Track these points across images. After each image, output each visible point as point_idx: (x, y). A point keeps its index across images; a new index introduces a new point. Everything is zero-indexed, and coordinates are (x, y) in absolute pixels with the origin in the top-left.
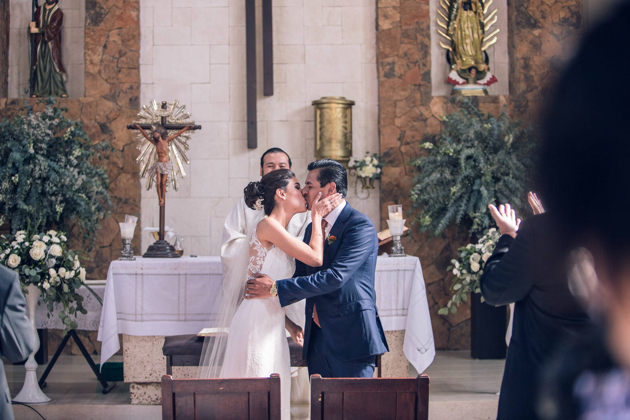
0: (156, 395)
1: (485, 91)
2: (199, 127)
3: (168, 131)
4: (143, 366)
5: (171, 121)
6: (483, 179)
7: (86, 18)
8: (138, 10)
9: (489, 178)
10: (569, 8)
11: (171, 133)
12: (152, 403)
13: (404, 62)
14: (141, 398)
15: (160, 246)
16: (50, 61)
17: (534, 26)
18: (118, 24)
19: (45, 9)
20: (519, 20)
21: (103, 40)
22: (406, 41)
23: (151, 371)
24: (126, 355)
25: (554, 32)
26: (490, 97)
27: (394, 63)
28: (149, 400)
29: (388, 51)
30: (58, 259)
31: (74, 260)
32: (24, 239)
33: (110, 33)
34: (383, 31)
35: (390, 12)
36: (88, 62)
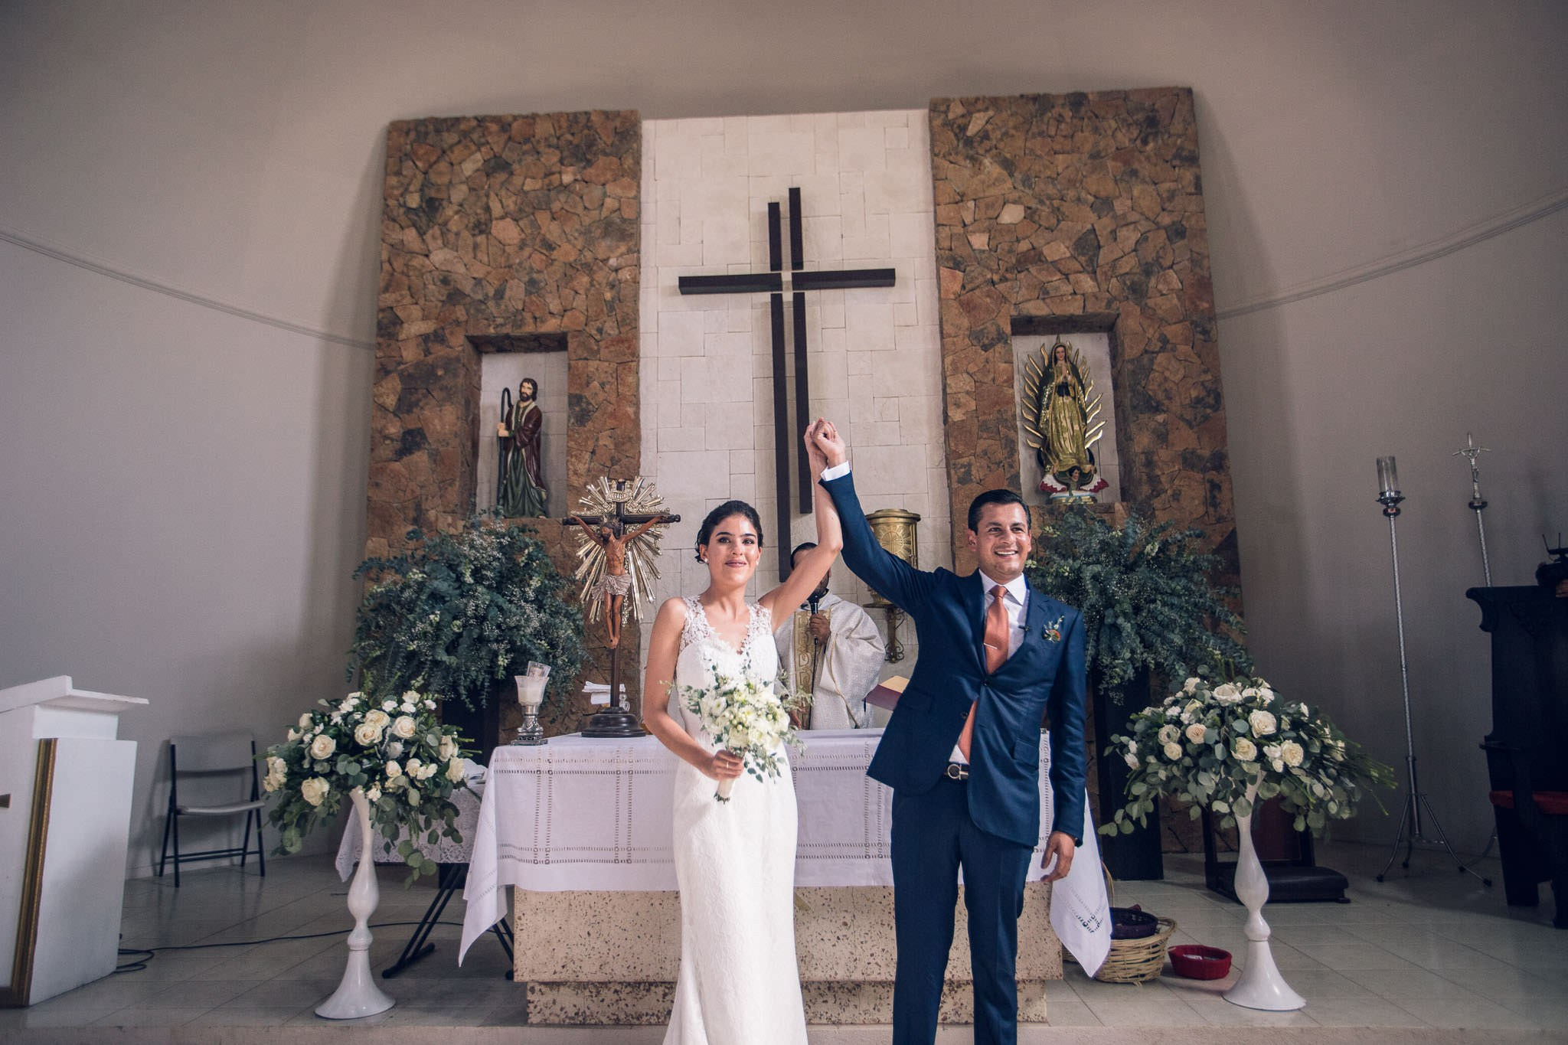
0: (575, 1006)
1: (1094, 499)
2: (677, 519)
3: (627, 526)
4: (551, 948)
5: (633, 509)
6: (1117, 608)
7: (569, 417)
8: (637, 405)
9: (1127, 607)
10: (1203, 384)
11: (631, 529)
12: (567, 1021)
13: (984, 462)
14: (547, 1012)
15: (610, 716)
16: (524, 472)
17: (1157, 409)
18: (610, 423)
19: (518, 407)
20: (1135, 402)
21: (591, 444)
22: (985, 435)
23: (564, 960)
24: (520, 927)
25: (1185, 416)
26: (1102, 505)
27: (970, 465)
28: (563, 1016)
29: (961, 448)
30: (407, 743)
31: (440, 744)
32: (354, 707)
33: (600, 434)
34: (954, 423)
35: (963, 398)
36: (571, 472)
